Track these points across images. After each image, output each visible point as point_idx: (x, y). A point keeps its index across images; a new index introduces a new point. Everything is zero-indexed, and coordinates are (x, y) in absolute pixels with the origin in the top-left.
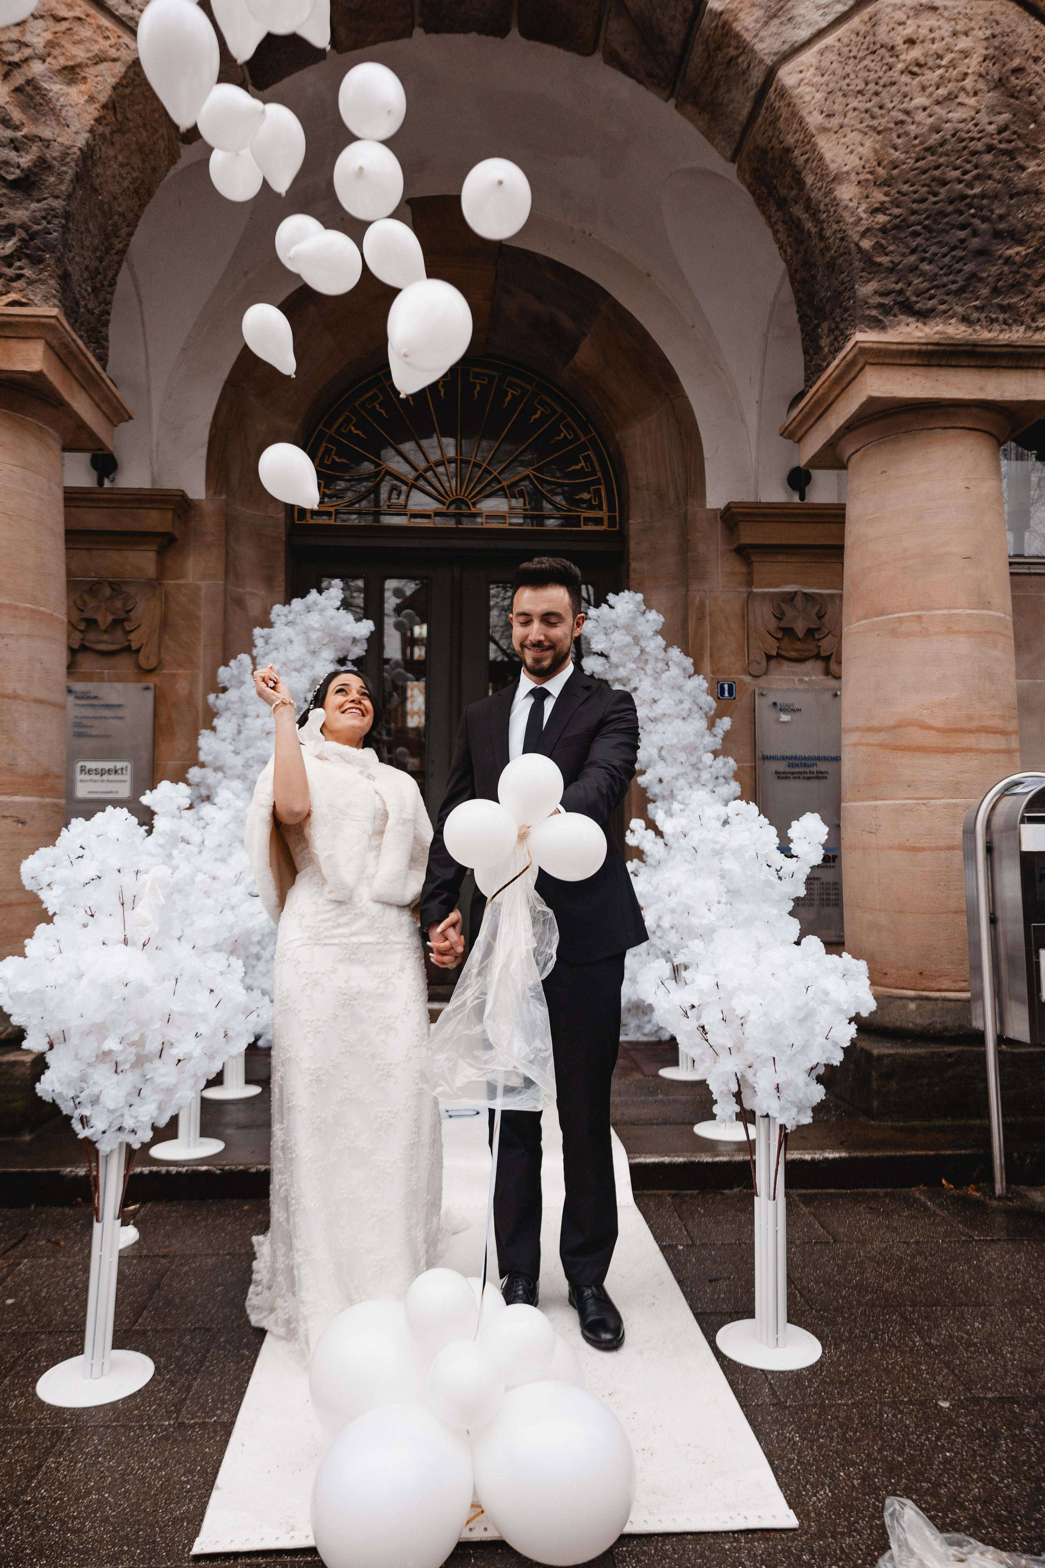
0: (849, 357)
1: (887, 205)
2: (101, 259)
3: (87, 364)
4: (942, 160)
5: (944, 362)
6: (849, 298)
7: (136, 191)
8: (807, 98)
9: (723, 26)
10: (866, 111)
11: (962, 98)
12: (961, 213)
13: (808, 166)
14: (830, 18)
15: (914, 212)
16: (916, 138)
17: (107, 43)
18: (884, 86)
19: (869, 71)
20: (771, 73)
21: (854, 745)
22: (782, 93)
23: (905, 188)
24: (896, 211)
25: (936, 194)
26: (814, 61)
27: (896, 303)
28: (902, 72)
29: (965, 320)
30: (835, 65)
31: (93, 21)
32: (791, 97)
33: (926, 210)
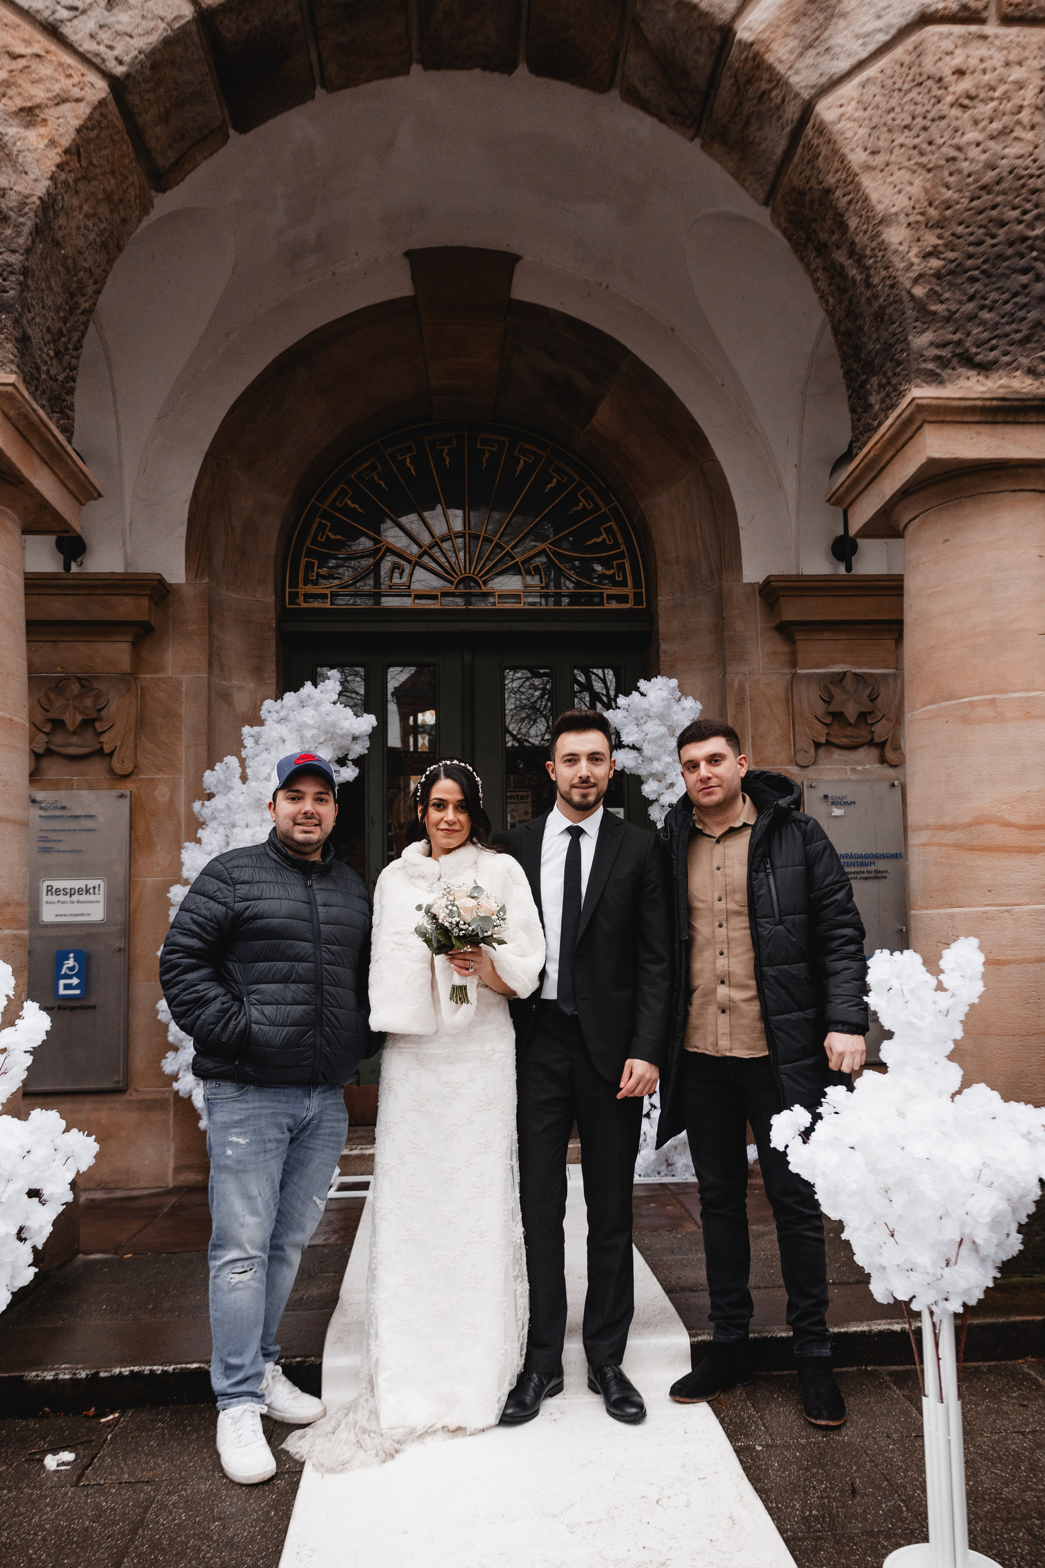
0: (906, 414)
1: (941, 249)
2: (65, 321)
3: (49, 436)
4: (999, 199)
5: (1010, 419)
6: (902, 351)
7: (104, 245)
8: (849, 134)
9: (754, 58)
10: (915, 147)
11: (1018, 132)
12: (1022, 256)
13: (852, 208)
14: (872, 48)
15: (970, 256)
16: (969, 175)
17: (70, 82)
18: (933, 120)
19: (916, 104)
20: (808, 108)
21: (924, 845)
22: (821, 129)
23: (960, 230)
24: (951, 255)
25: (993, 236)
26: (855, 94)
27: (953, 356)
28: (952, 105)
29: (1031, 372)
30: (877, 98)
31: (54, 58)
32: (831, 133)
33: (984, 254)
